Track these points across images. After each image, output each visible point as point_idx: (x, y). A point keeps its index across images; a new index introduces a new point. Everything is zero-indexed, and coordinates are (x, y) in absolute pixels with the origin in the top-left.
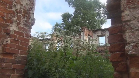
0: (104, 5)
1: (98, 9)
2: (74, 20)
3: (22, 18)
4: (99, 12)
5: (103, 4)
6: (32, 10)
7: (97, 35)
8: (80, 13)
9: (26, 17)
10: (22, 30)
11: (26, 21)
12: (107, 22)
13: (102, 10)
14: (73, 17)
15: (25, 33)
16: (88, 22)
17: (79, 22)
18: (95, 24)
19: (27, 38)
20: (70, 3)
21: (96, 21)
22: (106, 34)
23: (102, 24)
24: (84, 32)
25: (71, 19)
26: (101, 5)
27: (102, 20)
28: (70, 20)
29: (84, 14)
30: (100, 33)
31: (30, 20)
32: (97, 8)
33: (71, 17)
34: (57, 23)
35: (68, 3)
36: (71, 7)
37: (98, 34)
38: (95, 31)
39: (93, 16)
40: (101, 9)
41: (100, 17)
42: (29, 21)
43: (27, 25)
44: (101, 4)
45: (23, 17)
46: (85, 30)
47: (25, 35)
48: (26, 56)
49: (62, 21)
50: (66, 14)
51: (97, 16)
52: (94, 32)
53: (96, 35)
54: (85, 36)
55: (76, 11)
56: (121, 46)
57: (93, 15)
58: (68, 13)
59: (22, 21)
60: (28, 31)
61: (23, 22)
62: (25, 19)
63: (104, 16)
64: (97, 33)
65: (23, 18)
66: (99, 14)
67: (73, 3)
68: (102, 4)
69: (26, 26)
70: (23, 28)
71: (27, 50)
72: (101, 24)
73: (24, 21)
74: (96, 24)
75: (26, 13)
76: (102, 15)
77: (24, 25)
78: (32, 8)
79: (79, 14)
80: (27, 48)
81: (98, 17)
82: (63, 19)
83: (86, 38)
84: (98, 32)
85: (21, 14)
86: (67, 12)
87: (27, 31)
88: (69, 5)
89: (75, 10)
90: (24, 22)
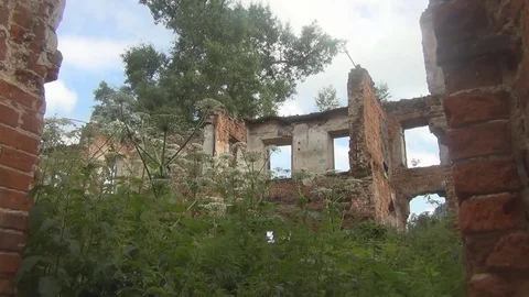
0: (288, 29)
1: (265, 43)
2: (173, 77)
3: (9, 43)
4: (269, 53)
5: (284, 28)
6: (51, 12)
7: (263, 141)
8: (199, 53)
9: (28, 40)
10: (9, 98)
11: (25, 58)
12: (296, 93)
13: (279, 49)
14: (171, 67)
15: (20, 111)
16: (226, 87)
17: (193, 85)
18: (252, 99)
19: (27, 133)
20: (160, 12)
21: (256, 87)
22: (294, 138)
23: (281, 98)
24: (214, 126)
25: (163, 73)
26: (276, 29)
27: (280, 84)
28: (156, 77)
29: (214, 58)
30: (272, 131)
31: (44, 55)
32: (262, 40)
33: (163, 66)
34: (104, 85)
35: (153, 11)
36: (161, 26)
37: (266, 137)
38: (253, 125)
39: (247, 69)
40: (276, 45)
41: (270, 73)
42: (40, 62)
43: (29, 76)
44: (277, 24)
45: (15, 40)
46: (220, 117)
47: (20, 121)
48: (26, 214)
49: (127, 78)
50: (143, 51)
51: (263, 67)
52: (251, 129)
53: (257, 139)
54: (218, 142)
55: (181, 45)
56: (506, 169)
57: (249, 63)
58: (150, 48)
59: (10, 59)
60: (34, 104)
61: (14, 62)
62: (24, 50)
63: (287, 70)
64: (260, 130)
65: (12, 42)
66: (268, 61)
67: (171, 12)
68: (281, 27)
69: (24, 81)
70: (11, 87)
71: (30, 187)
72: (278, 101)
73: (18, 58)
74: (257, 96)
75: (29, 24)
76: (280, 67)
77: (19, 73)
78: (52, 6)
79: (195, 54)
80: (28, 178)
81: (264, 73)
82: (128, 73)
83: (222, 149)
84: (266, 128)
85: (6, 25)
86: (147, 45)
87: (31, 102)
88: (157, 17)
89: (180, 40)
90: (19, 61)
